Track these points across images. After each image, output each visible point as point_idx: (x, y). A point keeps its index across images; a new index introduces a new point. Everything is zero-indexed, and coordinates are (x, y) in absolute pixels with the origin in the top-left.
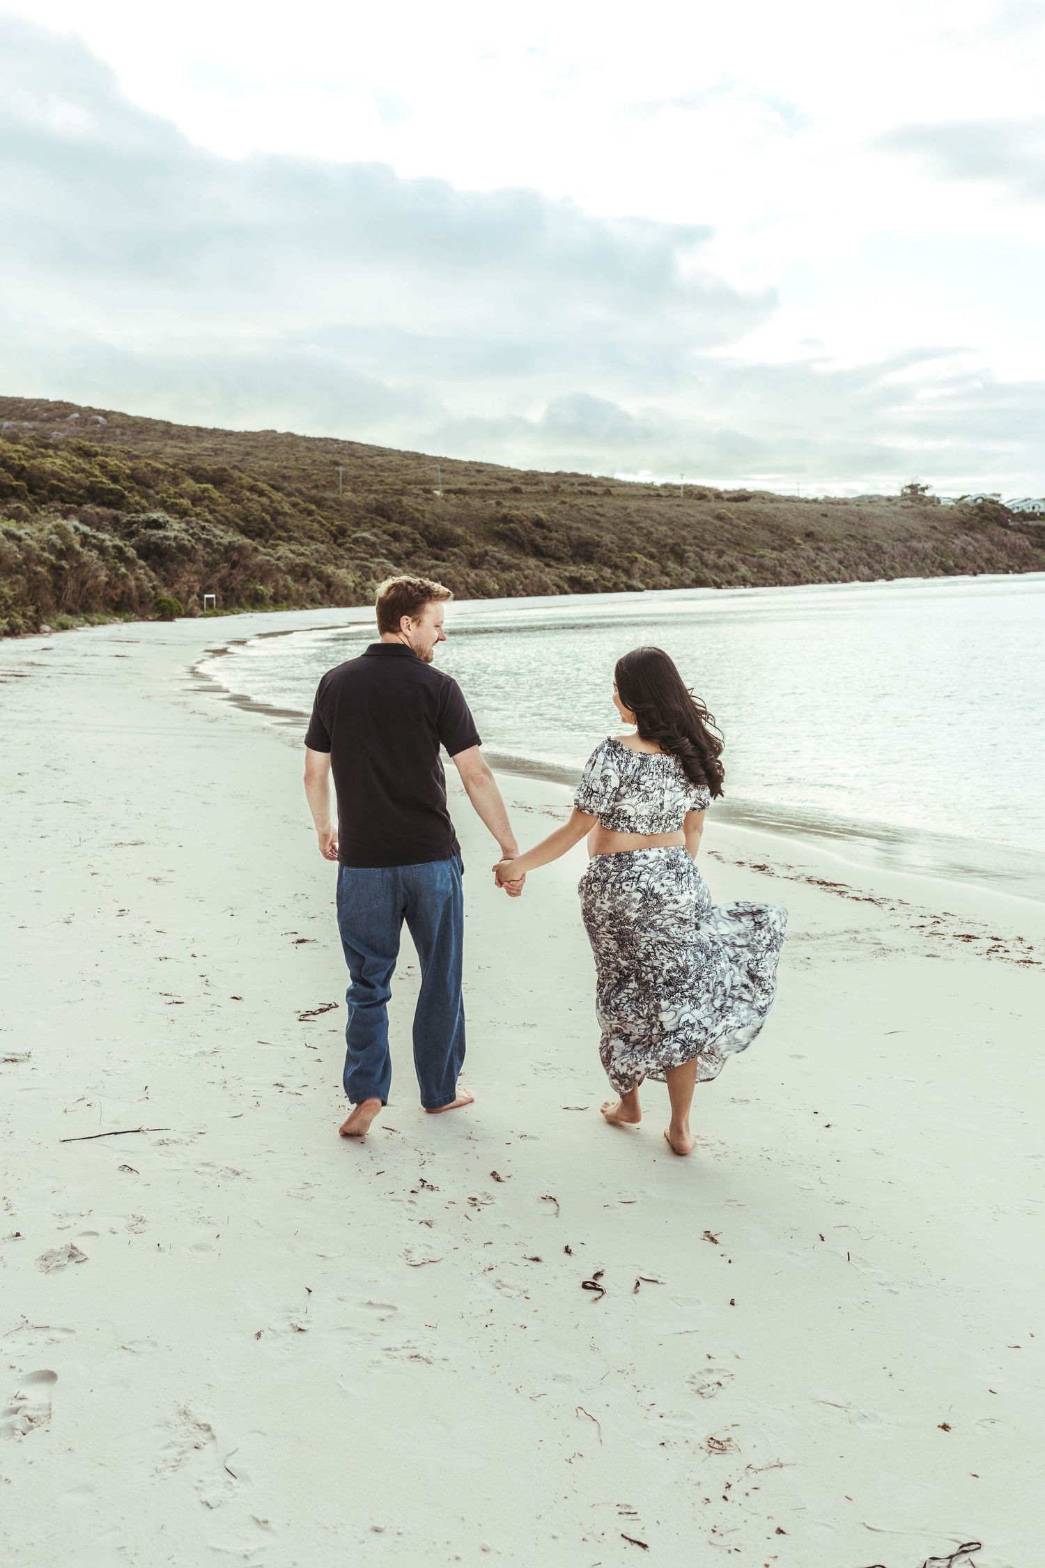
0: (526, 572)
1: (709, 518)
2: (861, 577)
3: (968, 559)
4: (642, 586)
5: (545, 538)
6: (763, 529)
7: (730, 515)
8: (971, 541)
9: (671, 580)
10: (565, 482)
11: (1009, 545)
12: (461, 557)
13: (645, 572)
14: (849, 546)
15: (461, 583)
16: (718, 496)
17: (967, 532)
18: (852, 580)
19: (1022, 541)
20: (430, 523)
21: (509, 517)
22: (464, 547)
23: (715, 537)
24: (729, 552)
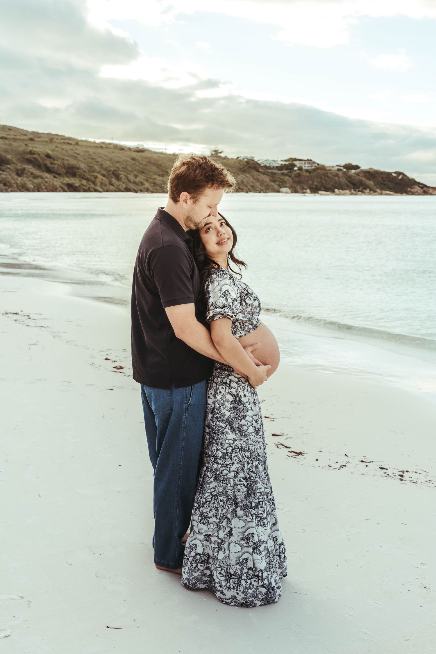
0: (46, 180)
1: (129, 159)
3: (244, 185)
4: (101, 190)
5: (52, 163)
6: (154, 166)
7: (138, 158)
8: (245, 177)
9: (115, 188)
10: (54, 138)
11: (260, 180)
12: (11, 170)
13: (102, 183)
15: (14, 183)
16: (130, 149)
17: (242, 173)
19: (266, 179)
21: (33, 152)
22: (13, 165)
23: (132, 168)
24: (140, 176)
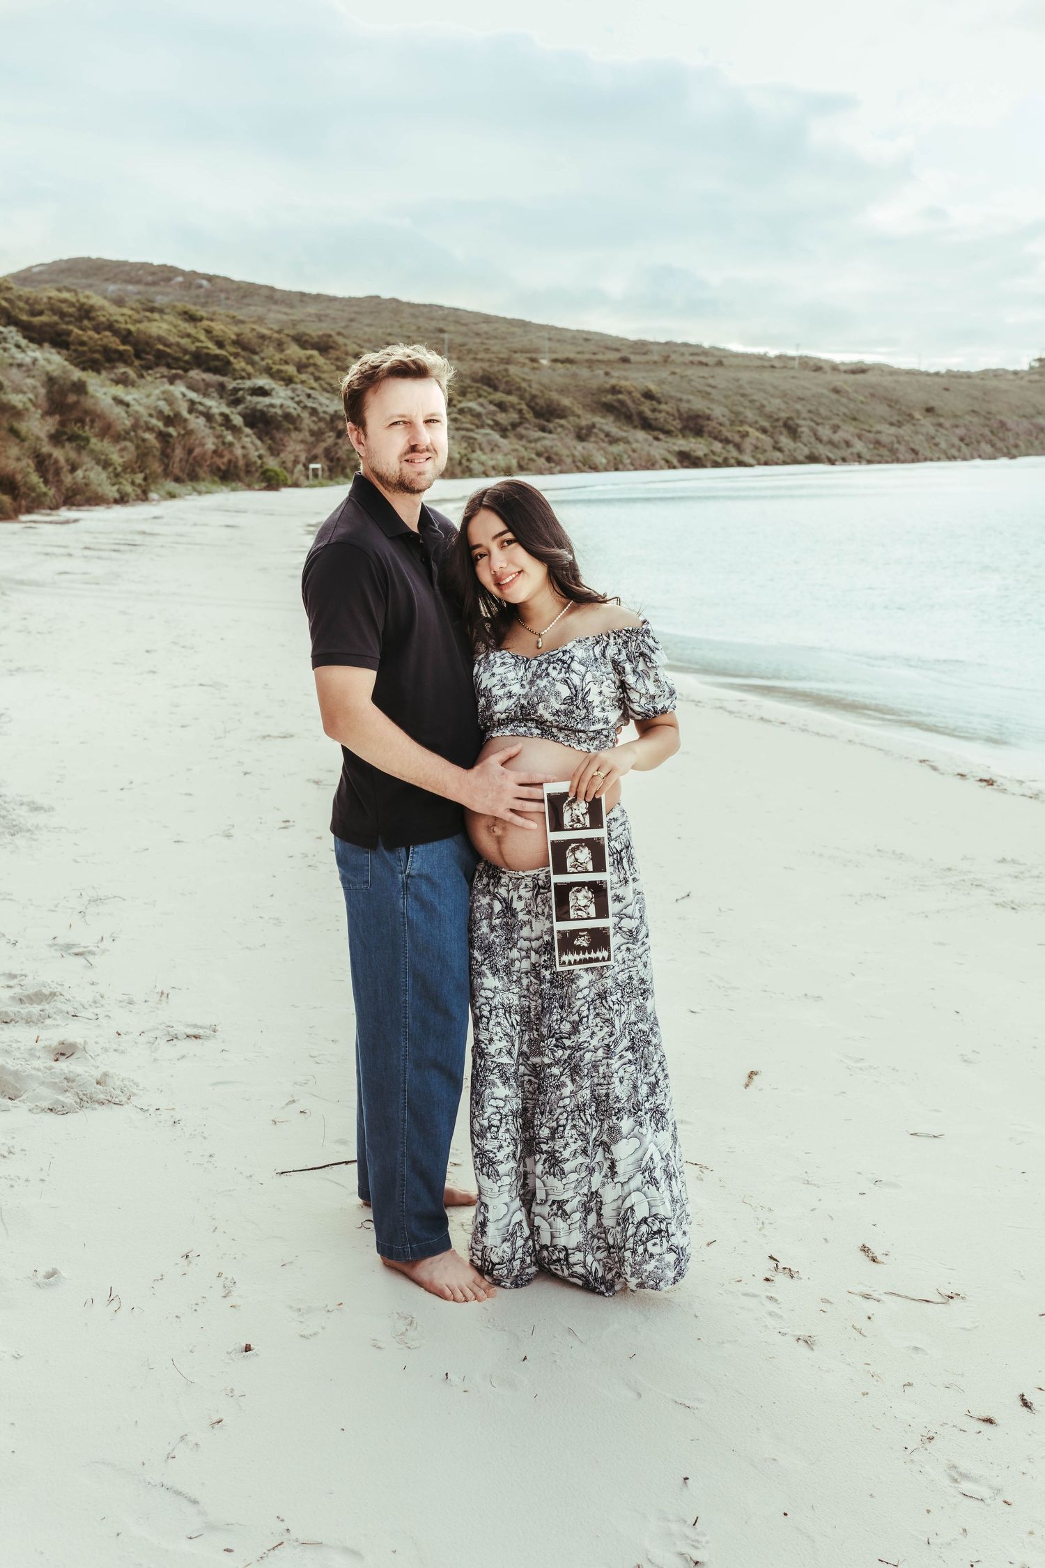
0: (635, 445)
1: (825, 392)
2: (983, 455)
4: (752, 461)
5: (654, 410)
6: (881, 403)
7: (847, 388)
9: (784, 456)
10: (675, 352)
12: (567, 429)
13: (756, 448)
14: (971, 422)
15: (568, 456)
16: (835, 368)
18: (972, 458)
20: (538, 393)
21: (617, 388)
22: (571, 418)
23: (831, 411)
24: (844, 427)
